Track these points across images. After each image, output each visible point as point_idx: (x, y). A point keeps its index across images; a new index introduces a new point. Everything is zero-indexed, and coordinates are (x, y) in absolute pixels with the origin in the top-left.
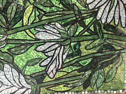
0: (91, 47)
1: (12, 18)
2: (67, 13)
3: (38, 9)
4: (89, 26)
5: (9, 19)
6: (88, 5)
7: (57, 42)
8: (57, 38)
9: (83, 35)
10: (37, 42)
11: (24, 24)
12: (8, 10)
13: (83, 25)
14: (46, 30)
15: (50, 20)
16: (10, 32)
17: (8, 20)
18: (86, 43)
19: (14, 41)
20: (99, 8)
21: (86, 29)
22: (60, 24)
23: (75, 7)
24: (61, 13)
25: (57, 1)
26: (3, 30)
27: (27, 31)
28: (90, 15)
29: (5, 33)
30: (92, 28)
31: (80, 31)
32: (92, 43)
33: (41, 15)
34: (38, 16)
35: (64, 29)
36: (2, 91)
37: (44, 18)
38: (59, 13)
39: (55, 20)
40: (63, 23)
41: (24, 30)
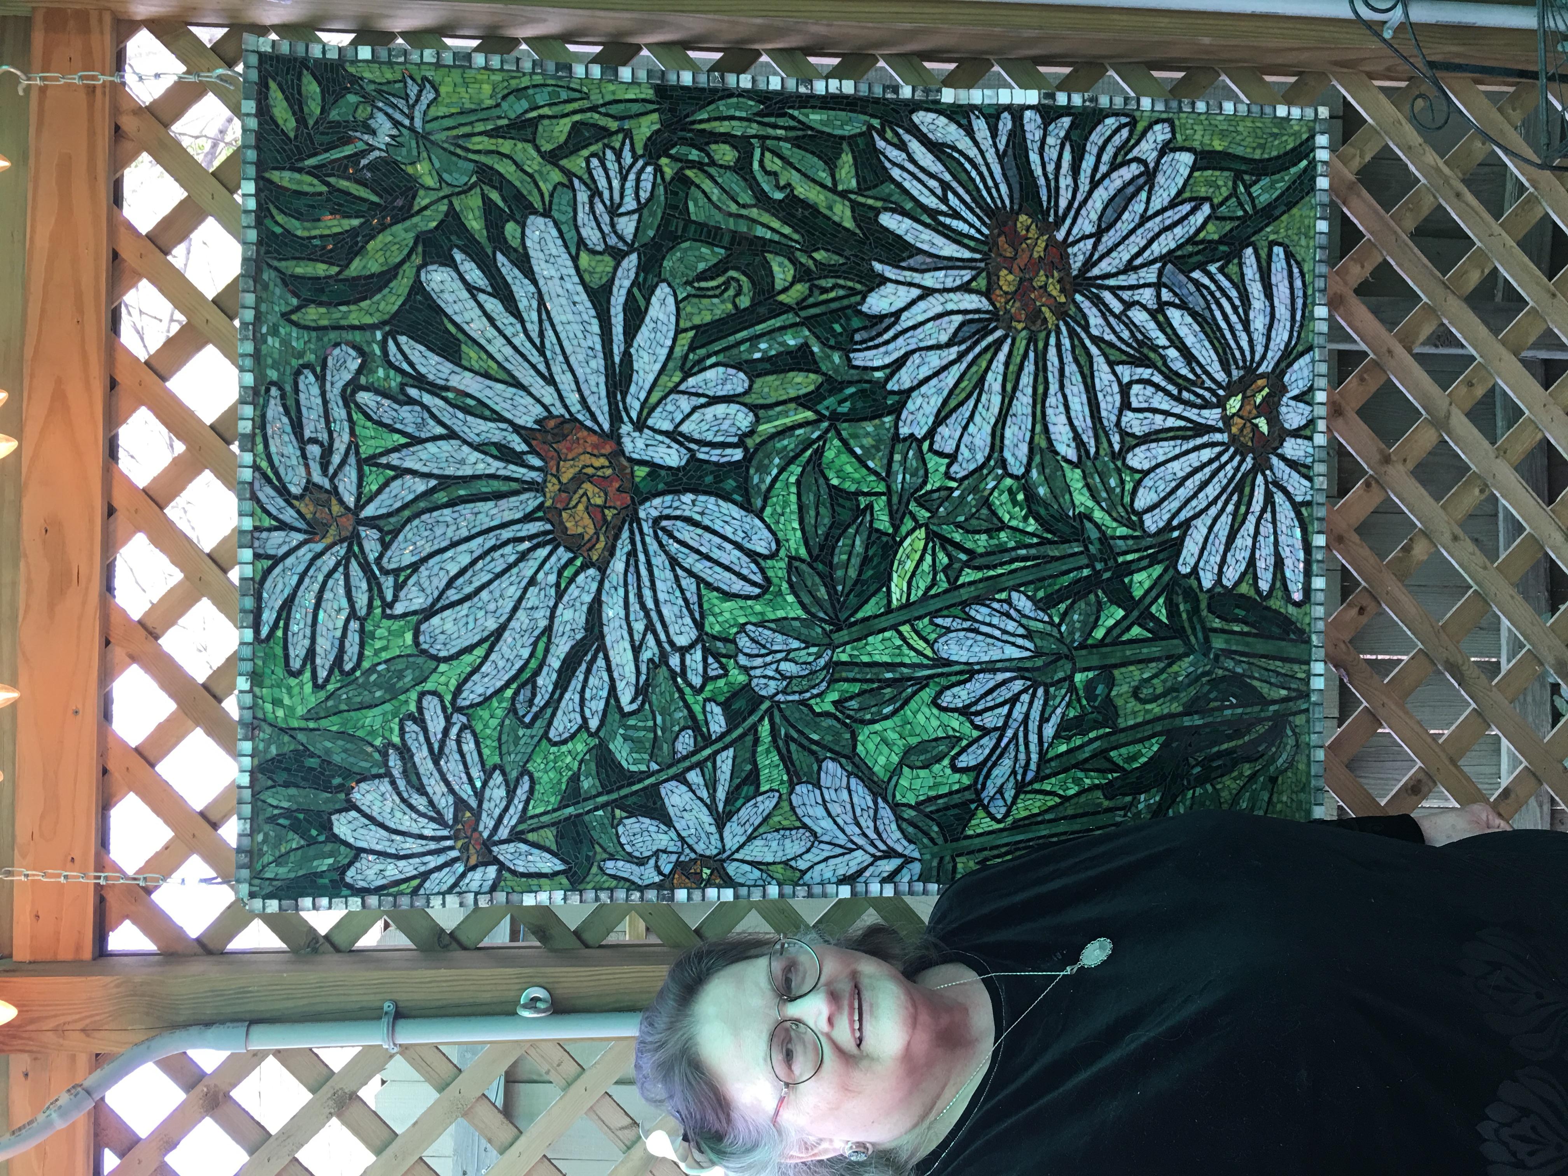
0: (1159, 691)
1: (849, 583)
2: (1057, 553)
3: (946, 542)
4: (1148, 600)
5: (840, 588)
6: (1140, 514)
7: (1019, 669)
8: (1016, 653)
9: (1125, 638)
10: (940, 670)
11: (895, 603)
12: (837, 551)
13: (1122, 597)
14: (976, 625)
15: (990, 582)
16: (843, 635)
17: (836, 591)
18: (1135, 674)
19: (857, 669)
20: (1186, 525)
21: (1136, 613)
22: (1028, 597)
23: (1088, 525)
24: (1033, 551)
25: (1017, 509)
26: (819, 630)
27: (905, 629)
28: (1149, 556)
29: (826, 641)
30: (1160, 610)
31: (1111, 622)
32: (1162, 671)
33: (957, 566)
34: (945, 570)
35: (1046, 619)
36: (812, 867)
37: (968, 576)
38: (1023, 552)
39: (1011, 583)
40: (1041, 594)
41: (895, 627)
